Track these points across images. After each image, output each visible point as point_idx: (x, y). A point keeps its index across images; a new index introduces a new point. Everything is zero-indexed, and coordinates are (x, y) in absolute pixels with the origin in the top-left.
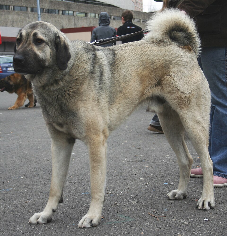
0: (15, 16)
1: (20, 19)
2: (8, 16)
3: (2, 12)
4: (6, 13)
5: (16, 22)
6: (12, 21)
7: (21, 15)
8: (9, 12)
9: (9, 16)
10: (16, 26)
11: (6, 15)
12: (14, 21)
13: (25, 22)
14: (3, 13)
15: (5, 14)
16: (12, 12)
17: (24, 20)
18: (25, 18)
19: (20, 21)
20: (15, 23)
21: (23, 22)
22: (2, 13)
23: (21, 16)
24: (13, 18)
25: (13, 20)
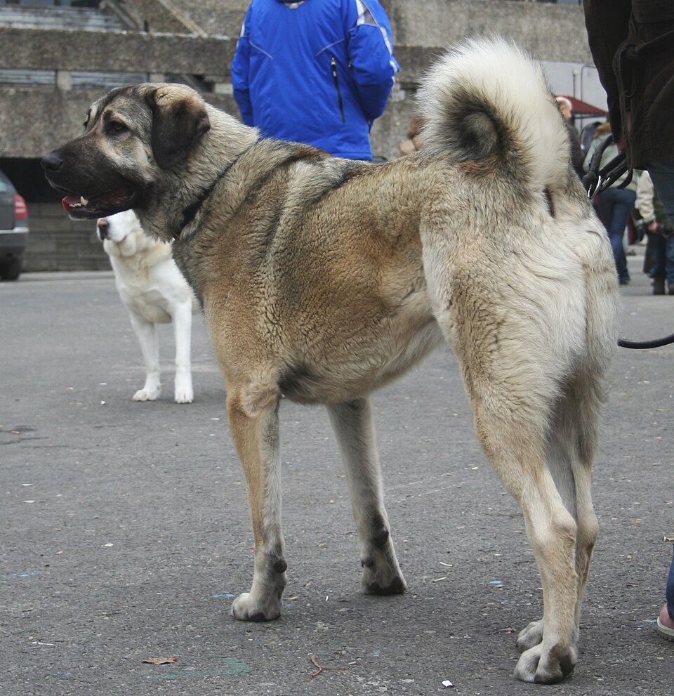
0: (544, 21)
1: (558, 31)
2: (517, 21)
3: (498, 7)
4: (511, 11)
5: (545, 40)
6: (532, 40)
7: (566, 17)
8: (522, 7)
9: (520, 20)
10: (545, 57)
11: (510, 17)
12: (537, 40)
13: (577, 42)
14: (502, 12)
15: (507, 15)
16: (532, 8)
17: (572, 35)
18: (576, 28)
19: (559, 39)
20: (542, 45)
21: (569, 43)
22: (497, 10)
23: (563, 21)
24: (535, 28)
25: (534, 36)
